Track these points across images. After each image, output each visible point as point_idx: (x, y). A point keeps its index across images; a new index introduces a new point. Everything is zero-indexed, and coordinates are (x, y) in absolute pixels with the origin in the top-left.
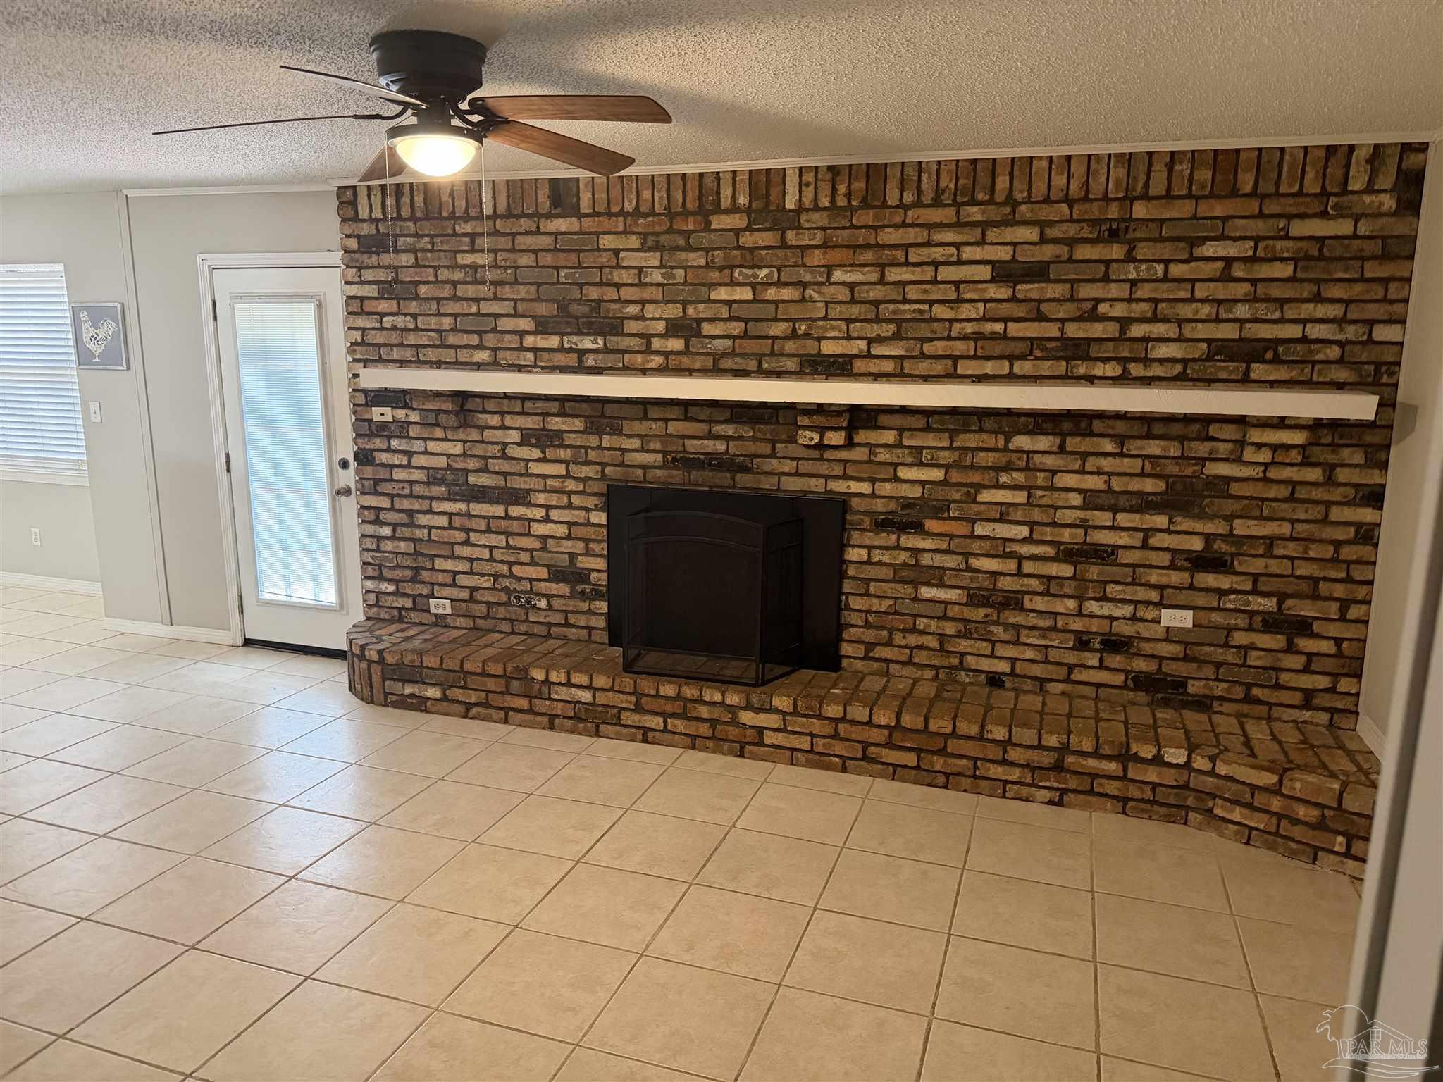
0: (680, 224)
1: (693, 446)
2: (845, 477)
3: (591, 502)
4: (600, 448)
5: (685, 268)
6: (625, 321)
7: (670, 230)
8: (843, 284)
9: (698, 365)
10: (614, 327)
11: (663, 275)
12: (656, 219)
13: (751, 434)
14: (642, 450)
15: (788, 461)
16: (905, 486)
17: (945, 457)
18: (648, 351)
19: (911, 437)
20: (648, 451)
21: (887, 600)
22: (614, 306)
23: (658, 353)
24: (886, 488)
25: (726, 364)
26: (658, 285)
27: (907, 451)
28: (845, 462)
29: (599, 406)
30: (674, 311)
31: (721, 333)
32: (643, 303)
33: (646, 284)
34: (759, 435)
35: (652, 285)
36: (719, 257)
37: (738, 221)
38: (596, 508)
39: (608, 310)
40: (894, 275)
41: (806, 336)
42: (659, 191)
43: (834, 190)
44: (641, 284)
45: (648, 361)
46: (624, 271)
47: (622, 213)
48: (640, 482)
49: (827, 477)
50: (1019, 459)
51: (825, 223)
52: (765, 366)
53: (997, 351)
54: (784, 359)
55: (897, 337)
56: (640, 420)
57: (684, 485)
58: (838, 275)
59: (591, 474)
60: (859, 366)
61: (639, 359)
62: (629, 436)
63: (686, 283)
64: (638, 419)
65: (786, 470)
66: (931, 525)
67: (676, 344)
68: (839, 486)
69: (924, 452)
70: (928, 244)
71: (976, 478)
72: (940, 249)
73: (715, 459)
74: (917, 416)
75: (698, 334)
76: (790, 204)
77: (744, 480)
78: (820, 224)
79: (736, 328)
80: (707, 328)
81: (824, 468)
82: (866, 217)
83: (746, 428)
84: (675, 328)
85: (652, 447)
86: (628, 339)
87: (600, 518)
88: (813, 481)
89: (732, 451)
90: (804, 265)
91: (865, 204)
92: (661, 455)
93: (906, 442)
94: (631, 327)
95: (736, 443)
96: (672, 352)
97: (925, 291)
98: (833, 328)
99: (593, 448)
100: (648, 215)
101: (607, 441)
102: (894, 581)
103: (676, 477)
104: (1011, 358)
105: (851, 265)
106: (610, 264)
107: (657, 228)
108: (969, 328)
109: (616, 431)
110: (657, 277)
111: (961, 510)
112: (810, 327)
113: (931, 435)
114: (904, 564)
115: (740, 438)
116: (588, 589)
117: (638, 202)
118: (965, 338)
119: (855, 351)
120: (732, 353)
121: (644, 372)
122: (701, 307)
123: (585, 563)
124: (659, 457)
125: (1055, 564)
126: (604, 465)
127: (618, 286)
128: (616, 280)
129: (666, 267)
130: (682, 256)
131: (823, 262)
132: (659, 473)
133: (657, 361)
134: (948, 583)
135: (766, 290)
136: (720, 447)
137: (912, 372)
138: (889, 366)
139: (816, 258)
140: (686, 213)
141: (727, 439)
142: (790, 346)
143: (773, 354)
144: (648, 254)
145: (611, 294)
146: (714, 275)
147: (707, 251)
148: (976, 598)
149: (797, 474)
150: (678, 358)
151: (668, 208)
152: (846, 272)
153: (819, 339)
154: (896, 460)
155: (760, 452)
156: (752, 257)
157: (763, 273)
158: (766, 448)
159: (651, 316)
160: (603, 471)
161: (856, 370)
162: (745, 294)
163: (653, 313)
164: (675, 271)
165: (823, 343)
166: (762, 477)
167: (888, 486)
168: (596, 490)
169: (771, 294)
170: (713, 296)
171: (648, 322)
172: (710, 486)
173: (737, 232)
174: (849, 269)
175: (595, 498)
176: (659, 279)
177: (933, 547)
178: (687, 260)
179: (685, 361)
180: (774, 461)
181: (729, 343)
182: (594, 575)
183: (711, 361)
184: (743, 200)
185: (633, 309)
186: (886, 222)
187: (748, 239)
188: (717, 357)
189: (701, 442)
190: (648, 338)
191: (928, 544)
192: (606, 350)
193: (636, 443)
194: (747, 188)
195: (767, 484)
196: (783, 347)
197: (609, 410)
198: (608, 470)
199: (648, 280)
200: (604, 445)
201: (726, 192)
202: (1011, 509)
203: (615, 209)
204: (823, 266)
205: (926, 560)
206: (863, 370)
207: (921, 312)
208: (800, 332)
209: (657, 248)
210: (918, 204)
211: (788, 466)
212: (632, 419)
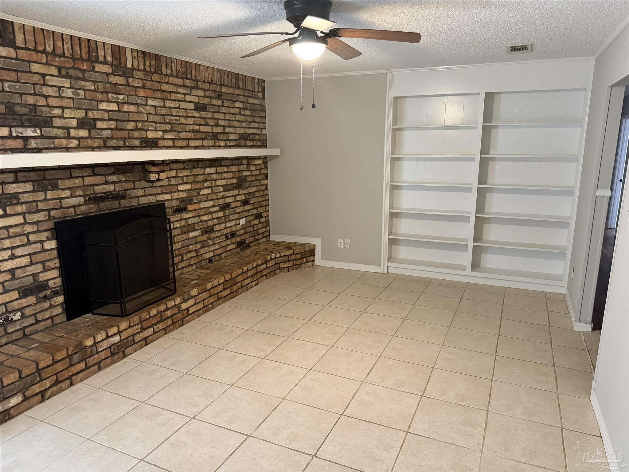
0: (79, 65)
1: (99, 189)
2: (162, 193)
3: (44, 236)
4: (46, 200)
5: (84, 90)
6: (54, 119)
7: (73, 68)
8: (152, 106)
9: (96, 145)
10: (47, 122)
11: (73, 93)
12: (66, 59)
13: (124, 179)
14: (72, 196)
15: (140, 190)
16: (181, 193)
17: (191, 179)
18: (69, 137)
19: (180, 172)
20: (75, 197)
21: (180, 242)
22: (45, 109)
23: (74, 138)
24: (175, 195)
25: (110, 143)
26: (70, 98)
27: (180, 178)
28: (161, 186)
29: (41, 173)
30: (81, 114)
31: (106, 127)
32: (63, 108)
33: (63, 97)
34: (128, 179)
35: (66, 98)
36: (101, 86)
37: (107, 69)
38: (48, 239)
39: (42, 111)
40: (169, 104)
41: (141, 129)
42: (67, 44)
43: (145, 63)
44: (60, 97)
45: (69, 143)
46: (49, 88)
47: (44, 52)
48: (73, 216)
49: (156, 194)
50: (208, 177)
51: (142, 77)
52: (127, 144)
53: (199, 137)
54: (134, 140)
55: (171, 130)
56: (69, 178)
57: (96, 212)
58: (150, 102)
59: (42, 218)
60: (161, 143)
61: (64, 142)
62: (63, 189)
63: (85, 99)
64: (67, 178)
65: (141, 194)
66: (190, 207)
67: (83, 133)
68: (160, 198)
69: (184, 178)
70: (176, 93)
71: (199, 186)
72: (179, 95)
73: (110, 194)
74: (181, 163)
75: (95, 127)
76: (129, 66)
77: (125, 203)
78: (141, 77)
79: (112, 124)
80: (99, 124)
81: (154, 191)
82: (156, 77)
83: (122, 176)
84: (82, 124)
85: (77, 194)
86: (55, 130)
87: (52, 244)
88: (151, 197)
89: (117, 189)
90: (136, 95)
91: (156, 72)
92: (82, 198)
93: (179, 175)
94: (58, 122)
95: (119, 184)
96: (82, 138)
97: (178, 112)
98: (151, 126)
99: (41, 201)
100: (60, 56)
101: (50, 194)
102: (182, 234)
103: (92, 209)
104: (203, 139)
105: (153, 98)
106: (39, 82)
107: (67, 65)
108: (191, 127)
109: (55, 187)
110: (69, 93)
111: (196, 199)
112: (142, 125)
113: (185, 171)
114: (184, 226)
115: (120, 182)
116: (48, 292)
117: (54, 47)
118: (190, 131)
119: (159, 137)
120: (112, 138)
121: (67, 149)
122: (95, 112)
123: (43, 277)
124: (82, 199)
125: (219, 213)
126: (49, 210)
127: (46, 97)
128: (45, 93)
129: (74, 88)
130: (82, 83)
131: (144, 95)
132: (83, 208)
133: (75, 143)
134: (196, 229)
135: (124, 106)
136: (112, 188)
137: (177, 145)
138: (170, 143)
139: (141, 93)
140: (81, 59)
141: (114, 183)
142: (136, 134)
143: (129, 138)
144: (63, 79)
145: (42, 101)
146: (99, 96)
147: (95, 82)
148: (204, 232)
149: (145, 196)
150: (86, 140)
151: (72, 55)
152: (153, 101)
153: (147, 131)
154: (177, 183)
155: (129, 187)
156: (115, 89)
157: (121, 97)
158: (131, 185)
159: (68, 116)
160: (49, 215)
161: (160, 145)
162: (114, 107)
163: (70, 115)
164: (79, 91)
165: (148, 132)
166: (132, 200)
167: (176, 194)
168: (46, 228)
169: (126, 108)
170: (100, 107)
171: (67, 120)
172: (109, 210)
173: (107, 74)
174: (153, 99)
175: (47, 233)
176: (71, 95)
177: (191, 216)
178: (85, 86)
179: (90, 142)
180: (135, 191)
181: (109, 132)
182: (51, 284)
183: (102, 142)
184: (109, 59)
185: (57, 112)
186: (163, 81)
187: (113, 79)
188: (105, 140)
189: (102, 186)
190: (68, 129)
191: (190, 215)
192: (42, 137)
193: (67, 193)
194: (110, 52)
195: (134, 203)
196: (133, 135)
197: (48, 175)
198: (53, 213)
199: (64, 95)
200: (48, 197)
201: (101, 53)
202: (208, 196)
203: (41, 48)
204: (144, 97)
205: (190, 221)
206: (163, 145)
207: (177, 120)
208: (139, 127)
209: (68, 76)
210: (172, 75)
211: (141, 192)
212: (63, 179)
